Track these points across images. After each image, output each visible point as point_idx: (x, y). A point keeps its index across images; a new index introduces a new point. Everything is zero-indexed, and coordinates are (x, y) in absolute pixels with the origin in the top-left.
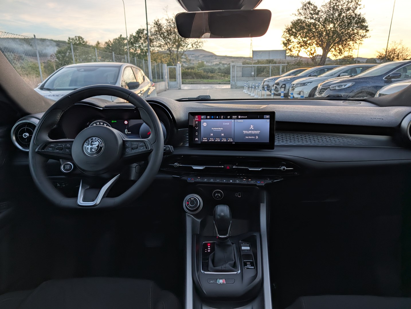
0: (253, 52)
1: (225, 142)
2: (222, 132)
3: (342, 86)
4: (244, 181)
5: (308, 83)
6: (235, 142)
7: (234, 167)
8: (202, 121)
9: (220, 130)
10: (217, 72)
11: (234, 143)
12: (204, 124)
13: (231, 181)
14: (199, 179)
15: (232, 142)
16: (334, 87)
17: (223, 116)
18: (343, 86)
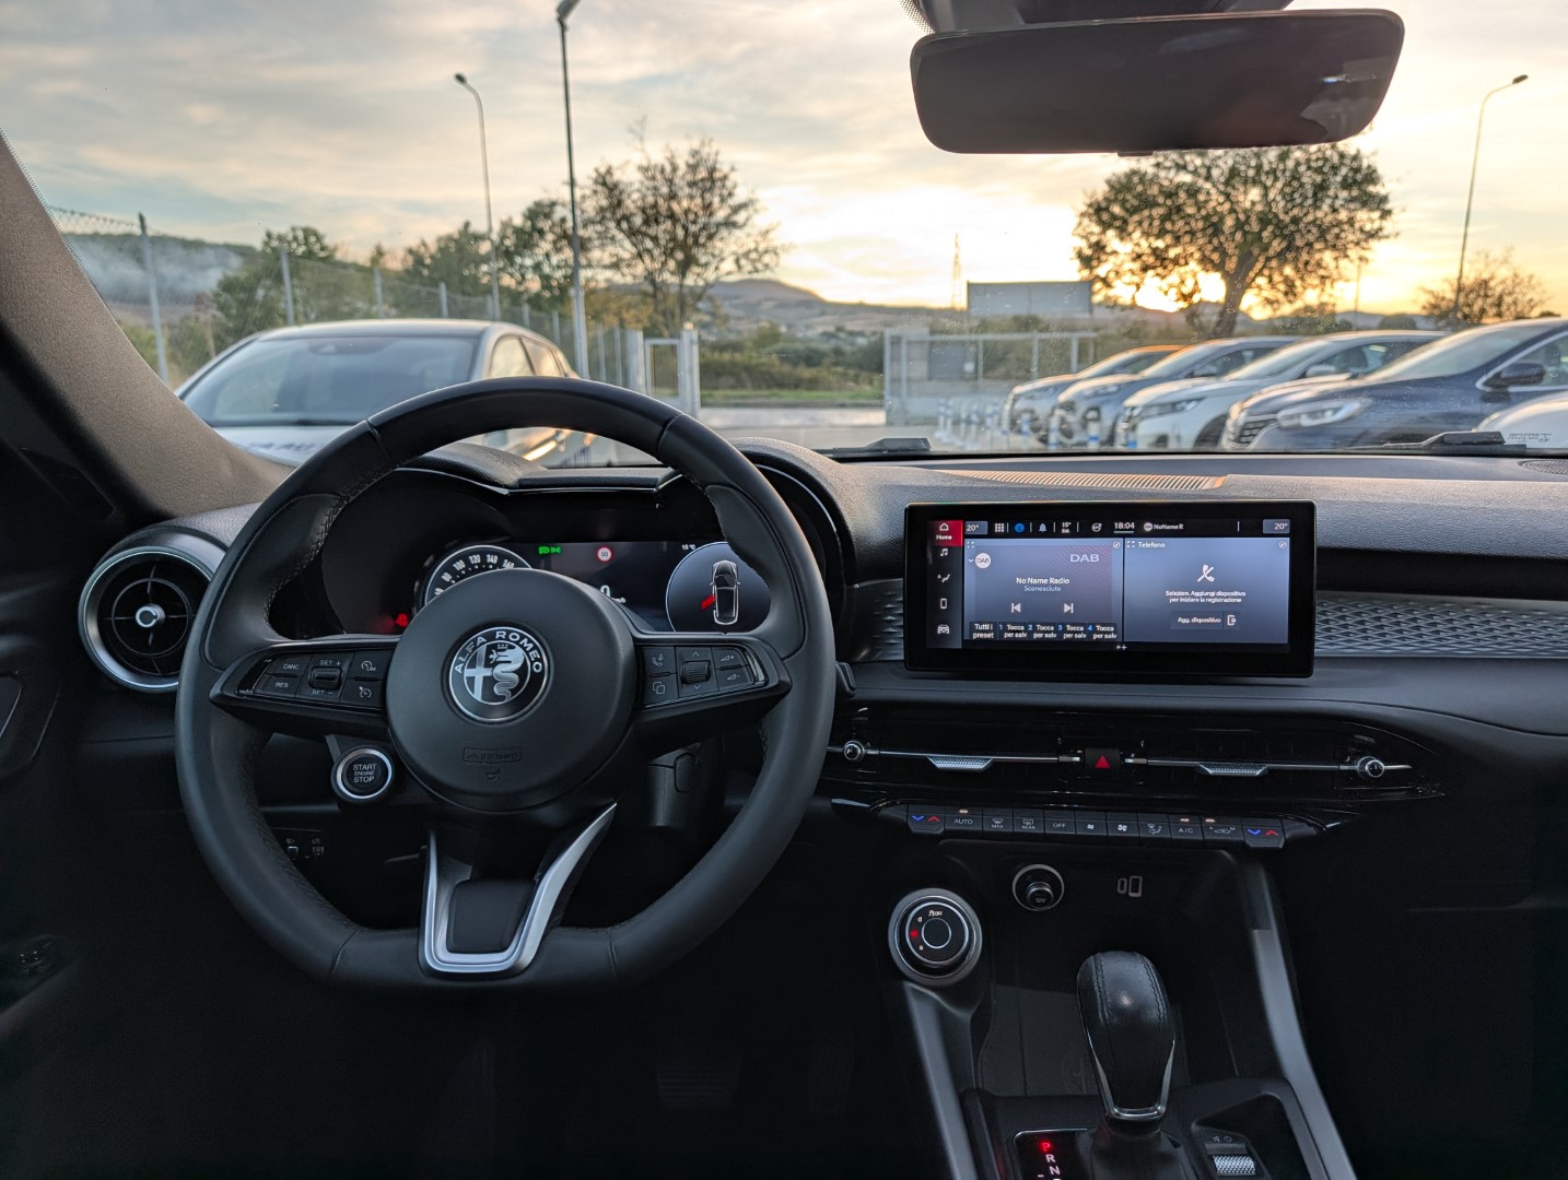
0: (971, 286)
1: (1081, 641)
2: (1065, 595)
3: (1323, 411)
4: (1184, 826)
5: (1189, 401)
6: (1127, 644)
7: (1130, 761)
8: (970, 544)
9: (1058, 585)
10: (827, 361)
11: (1124, 647)
12: (981, 557)
13: (1122, 828)
14: (963, 819)
15: (1112, 643)
16: (1291, 417)
17: (1067, 524)
18: (1329, 413)
